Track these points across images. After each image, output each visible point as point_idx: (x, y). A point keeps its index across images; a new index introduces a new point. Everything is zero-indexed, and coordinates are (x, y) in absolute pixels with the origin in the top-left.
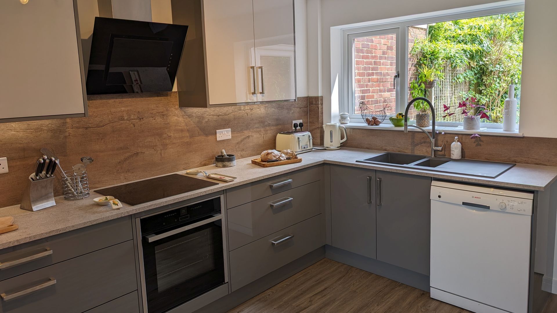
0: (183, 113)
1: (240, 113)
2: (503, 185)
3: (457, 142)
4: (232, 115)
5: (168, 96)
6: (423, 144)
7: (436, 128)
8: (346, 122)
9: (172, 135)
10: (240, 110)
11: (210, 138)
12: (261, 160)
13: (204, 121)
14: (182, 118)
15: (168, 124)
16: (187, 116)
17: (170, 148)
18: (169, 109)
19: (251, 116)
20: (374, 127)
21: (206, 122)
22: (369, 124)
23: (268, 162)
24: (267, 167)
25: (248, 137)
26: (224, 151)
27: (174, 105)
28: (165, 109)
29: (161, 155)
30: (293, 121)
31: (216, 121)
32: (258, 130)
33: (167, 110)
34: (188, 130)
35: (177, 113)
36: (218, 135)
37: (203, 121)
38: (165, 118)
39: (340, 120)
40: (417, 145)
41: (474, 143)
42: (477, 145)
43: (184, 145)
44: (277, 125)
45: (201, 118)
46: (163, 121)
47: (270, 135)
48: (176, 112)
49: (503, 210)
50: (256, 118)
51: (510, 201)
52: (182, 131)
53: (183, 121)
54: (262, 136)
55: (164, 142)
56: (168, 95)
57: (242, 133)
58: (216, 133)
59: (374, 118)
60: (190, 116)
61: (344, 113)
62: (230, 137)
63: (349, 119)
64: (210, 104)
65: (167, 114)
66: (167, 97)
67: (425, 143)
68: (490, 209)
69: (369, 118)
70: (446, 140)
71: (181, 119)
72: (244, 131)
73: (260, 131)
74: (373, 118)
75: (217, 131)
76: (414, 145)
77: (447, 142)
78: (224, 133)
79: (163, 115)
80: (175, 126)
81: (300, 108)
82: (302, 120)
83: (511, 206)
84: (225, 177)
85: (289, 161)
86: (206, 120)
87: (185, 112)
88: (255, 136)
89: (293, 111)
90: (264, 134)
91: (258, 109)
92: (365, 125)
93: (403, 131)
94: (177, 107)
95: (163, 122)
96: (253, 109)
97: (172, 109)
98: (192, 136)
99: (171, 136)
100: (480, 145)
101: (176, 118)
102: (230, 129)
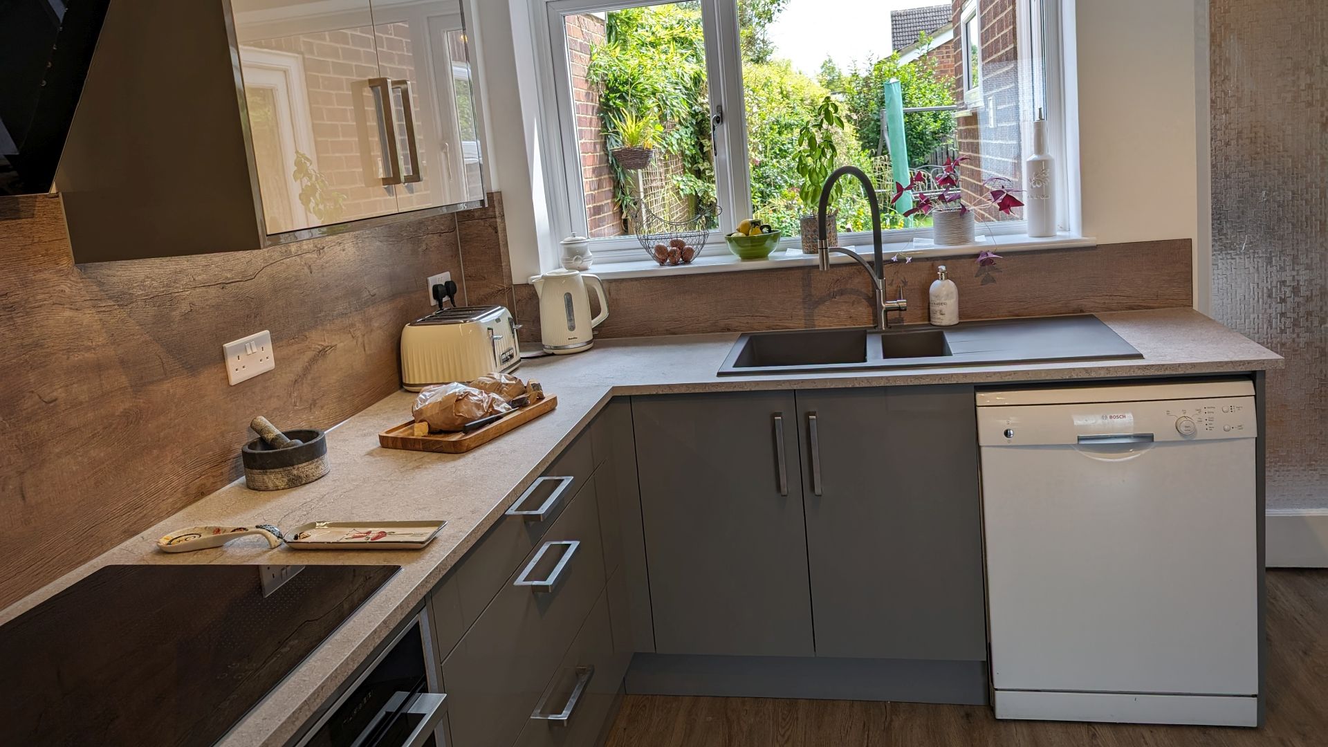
0: (95, 288)
1: (288, 267)
2: (1182, 372)
3: (946, 279)
4: (265, 279)
5: (22, 214)
6: (837, 297)
7: (887, 249)
8: (584, 264)
9: (59, 393)
10: (288, 254)
11: (207, 378)
12: (427, 431)
13: (176, 314)
14: (93, 311)
15: (37, 345)
16: (110, 298)
17: (59, 456)
18: (30, 276)
19: (320, 275)
20: (681, 269)
21: (186, 316)
22: (662, 263)
23: (467, 431)
24: (469, 450)
25: (323, 352)
26: (263, 420)
27: (53, 254)
28: (13, 278)
29: (23, 498)
30: (430, 279)
31: (217, 307)
32: (347, 322)
33: (25, 284)
34: (122, 362)
35: (67, 290)
36: (232, 363)
37: (174, 313)
38: (19, 321)
39: (567, 260)
40: (821, 301)
41: (976, 277)
42: (984, 282)
43: (116, 428)
44: (393, 296)
45: (163, 300)
46: (12, 335)
47: (378, 336)
48: (63, 287)
49: (1187, 438)
50: (336, 281)
51: (1203, 410)
52: (99, 368)
53: (97, 326)
54: (360, 340)
55: (27, 434)
56: (18, 211)
57: (303, 340)
58: (222, 357)
59: (677, 243)
60: (123, 299)
61: (574, 238)
62: (270, 364)
63: (591, 254)
64: (269, 233)
65: (27, 301)
66: (19, 221)
67: (842, 294)
68: (1155, 440)
69: (661, 244)
70: (902, 278)
71: (87, 317)
72: (307, 333)
73: (353, 325)
74: (674, 243)
75: (226, 345)
76: (812, 303)
77: (905, 283)
78: (249, 352)
79: (11, 308)
80: (69, 351)
81: (440, 234)
82: (448, 273)
83: (1208, 422)
84: (387, 530)
85: (527, 414)
86: (185, 307)
87: (100, 284)
88: (342, 344)
89: (424, 247)
90: (364, 335)
91: (338, 248)
92: (650, 266)
93: (817, 267)
94: (67, 263)
95: (12, 339)
96: (324, 248)
97: (46, 275)
98: (140, 385)
99: (56, 400)
100: (993, 281)
101: (68, 313)
102: (267, 332)
